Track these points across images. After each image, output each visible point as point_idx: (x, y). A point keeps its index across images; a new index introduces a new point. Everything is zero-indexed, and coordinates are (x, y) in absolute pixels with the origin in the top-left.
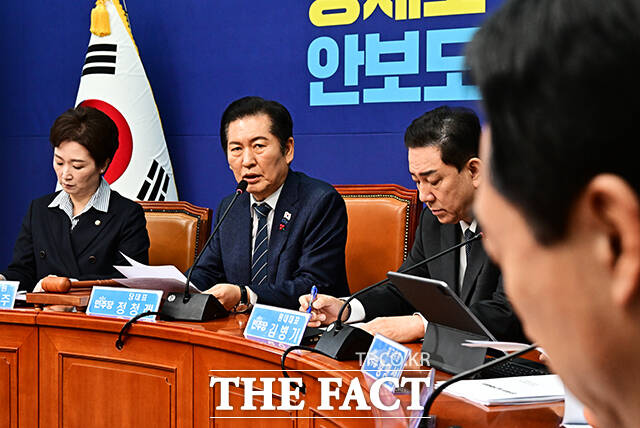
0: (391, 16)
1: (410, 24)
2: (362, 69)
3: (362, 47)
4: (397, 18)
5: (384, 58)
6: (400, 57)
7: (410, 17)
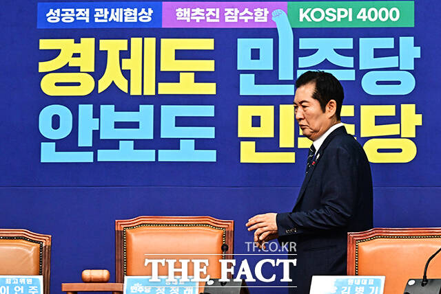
0: (126, 91)
1: (144, 99)
2: (96, 134)
3: (96, 114)
4: (132, 94)
5: (118, 125)
6: (135, 125)
7: (145, 94)
